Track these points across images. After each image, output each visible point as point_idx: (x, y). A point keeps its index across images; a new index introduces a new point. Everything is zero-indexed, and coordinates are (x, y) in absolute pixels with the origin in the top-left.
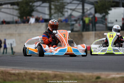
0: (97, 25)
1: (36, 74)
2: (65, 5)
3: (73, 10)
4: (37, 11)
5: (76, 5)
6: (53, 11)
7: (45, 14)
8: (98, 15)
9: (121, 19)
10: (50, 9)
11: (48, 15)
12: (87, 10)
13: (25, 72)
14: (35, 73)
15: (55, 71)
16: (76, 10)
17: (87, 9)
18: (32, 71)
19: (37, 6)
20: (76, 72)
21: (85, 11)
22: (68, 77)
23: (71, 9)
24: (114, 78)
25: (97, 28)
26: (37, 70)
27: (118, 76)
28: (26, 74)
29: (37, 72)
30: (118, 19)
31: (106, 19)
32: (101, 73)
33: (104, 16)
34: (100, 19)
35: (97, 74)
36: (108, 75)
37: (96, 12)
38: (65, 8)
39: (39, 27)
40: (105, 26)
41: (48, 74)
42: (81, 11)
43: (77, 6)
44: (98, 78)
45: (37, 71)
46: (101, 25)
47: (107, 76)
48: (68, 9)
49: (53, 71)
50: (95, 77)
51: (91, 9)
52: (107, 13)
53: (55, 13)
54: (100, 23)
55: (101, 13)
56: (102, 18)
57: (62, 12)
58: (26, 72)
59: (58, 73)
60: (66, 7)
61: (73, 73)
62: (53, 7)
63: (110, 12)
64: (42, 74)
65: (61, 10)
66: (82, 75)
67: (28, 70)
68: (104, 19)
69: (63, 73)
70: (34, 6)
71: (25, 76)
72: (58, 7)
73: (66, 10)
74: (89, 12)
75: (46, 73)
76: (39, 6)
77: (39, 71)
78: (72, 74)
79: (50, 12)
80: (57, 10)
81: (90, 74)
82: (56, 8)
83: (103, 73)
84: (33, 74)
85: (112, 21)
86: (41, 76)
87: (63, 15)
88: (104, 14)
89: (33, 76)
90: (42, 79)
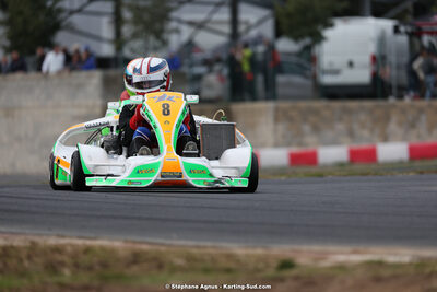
0: (281, 79)
1: (69, 249)
2: (171, 10)
3: (200, 26)
4: (72, 29)
5: (210, 8)
6: (127, 30)
7: (99, 39)
8: (285, 45)
9: (367, 59)
10: (118, 21)
11: (109, 41)
12: (249, 28)
13: (28, 244)
14: (64, 246)
15: (134, 242)
16: (209, 25)
17: (246, 23)
18: (52, 241)
19: (72, 12)
20: (209, 244)
21: (242, 28)
22: (180, 262)
23: (191, 23)
24: (342, 267)
25: (280, 91)
26: (71, 237)
27: (356, 258)
28: (33, 250)
29: (72, 245)
30: (356, 60)
31: (313, 60)
32: (296, 247)
33: (308, 48)
34: (294, 59)
35: (281, 250)
36: (323, 256)
37: (279, 33)
38: (169, 20)
39: (80, 86)
40: (309, 83)
41: (112, 251)
42: (227, 29)
43: (213, 12)
44: (286, 265)
45: (73, 241)
46: (297, 79)
47: (317, 260)
48: (180, 21)
49: (126, 241)
50: (275, 264)
51: (260, 22)
52: (318, 38)
53: (135, 36)
54: (293, 72)
55: (296, 38)
56: (299, 54)
57: (159, 34)
58: (33, 243)
59: (145, 247)
60: (174, 14)
61: (198, 247)
62: (127, 15)
63: (328, 33)
64: (87, 250)
65: (157, 26)
66: (230, 256)
67: (40, 235)
68: (308, 58)
69: (163, 249)
70: (60, 11)
71: (29, 257)
72: (146, 17)
73: (173, 25)
74: (253, 33)
75: (103, 249)
76: (79, 11)
77: (79, 242)
78: (195, 251)
79: (118, 33)
80: (140, 27)
81: (259, 251)
82: (137, 20)
83: (305, 248)
84: (58, 250)
85: (336, 67)
86: (85, 259)
87: (165, 43)
88: (307, 41)
89: (59, 257)
90: (90, 268)
